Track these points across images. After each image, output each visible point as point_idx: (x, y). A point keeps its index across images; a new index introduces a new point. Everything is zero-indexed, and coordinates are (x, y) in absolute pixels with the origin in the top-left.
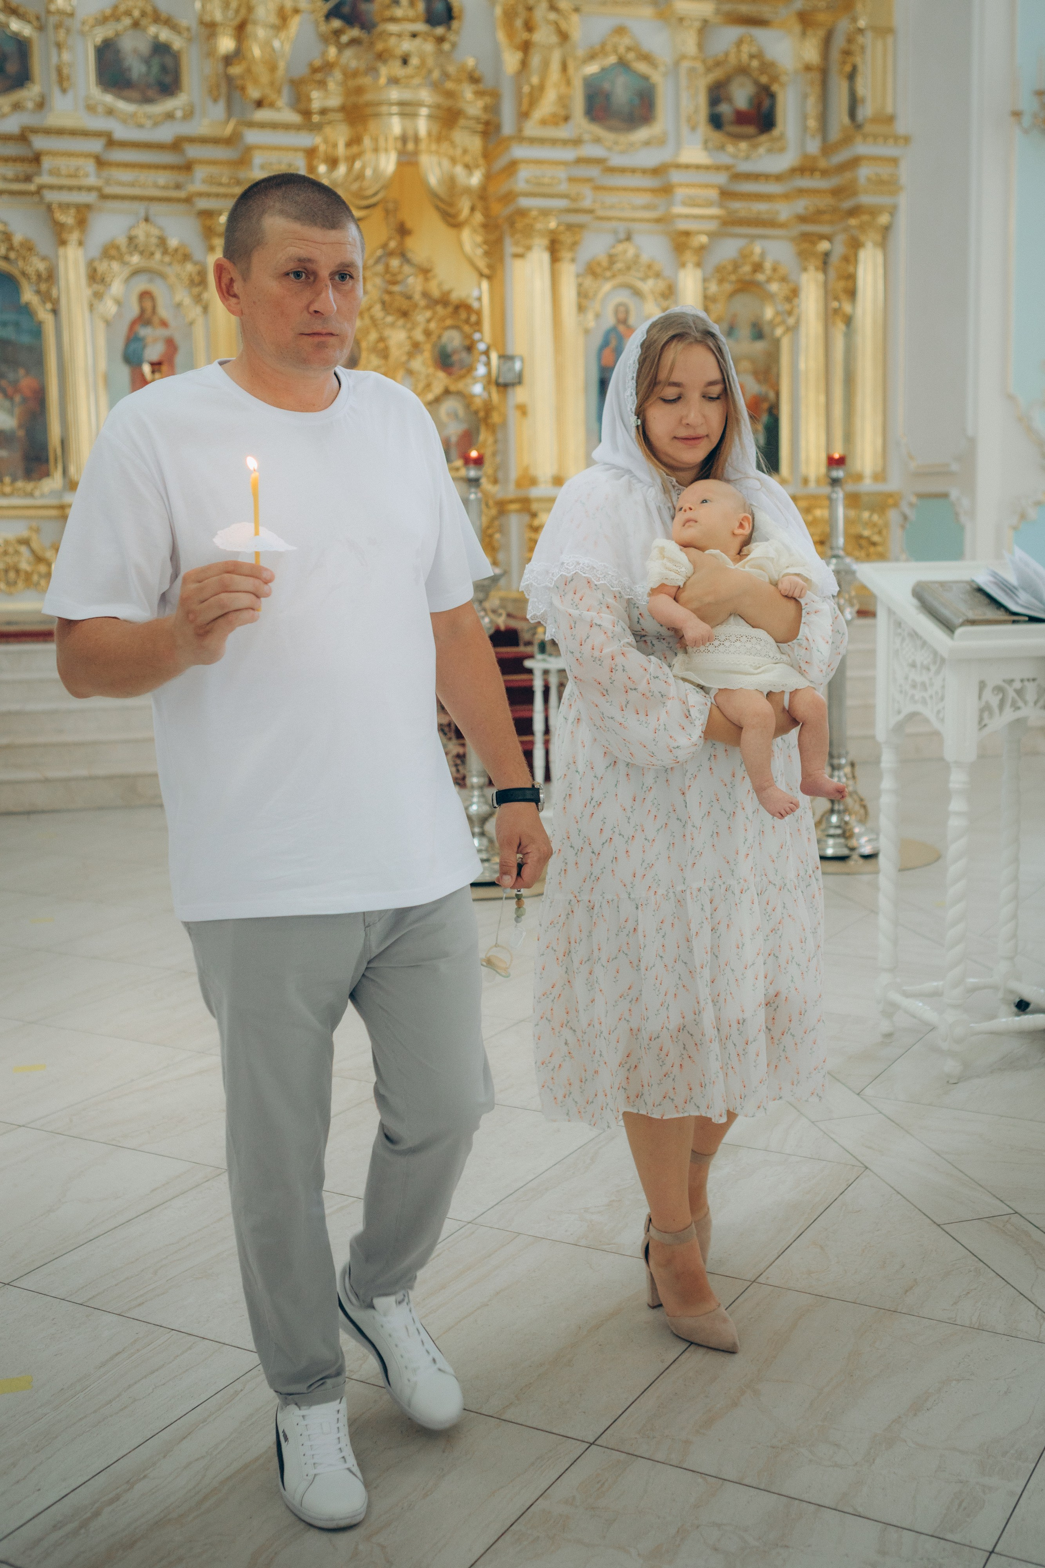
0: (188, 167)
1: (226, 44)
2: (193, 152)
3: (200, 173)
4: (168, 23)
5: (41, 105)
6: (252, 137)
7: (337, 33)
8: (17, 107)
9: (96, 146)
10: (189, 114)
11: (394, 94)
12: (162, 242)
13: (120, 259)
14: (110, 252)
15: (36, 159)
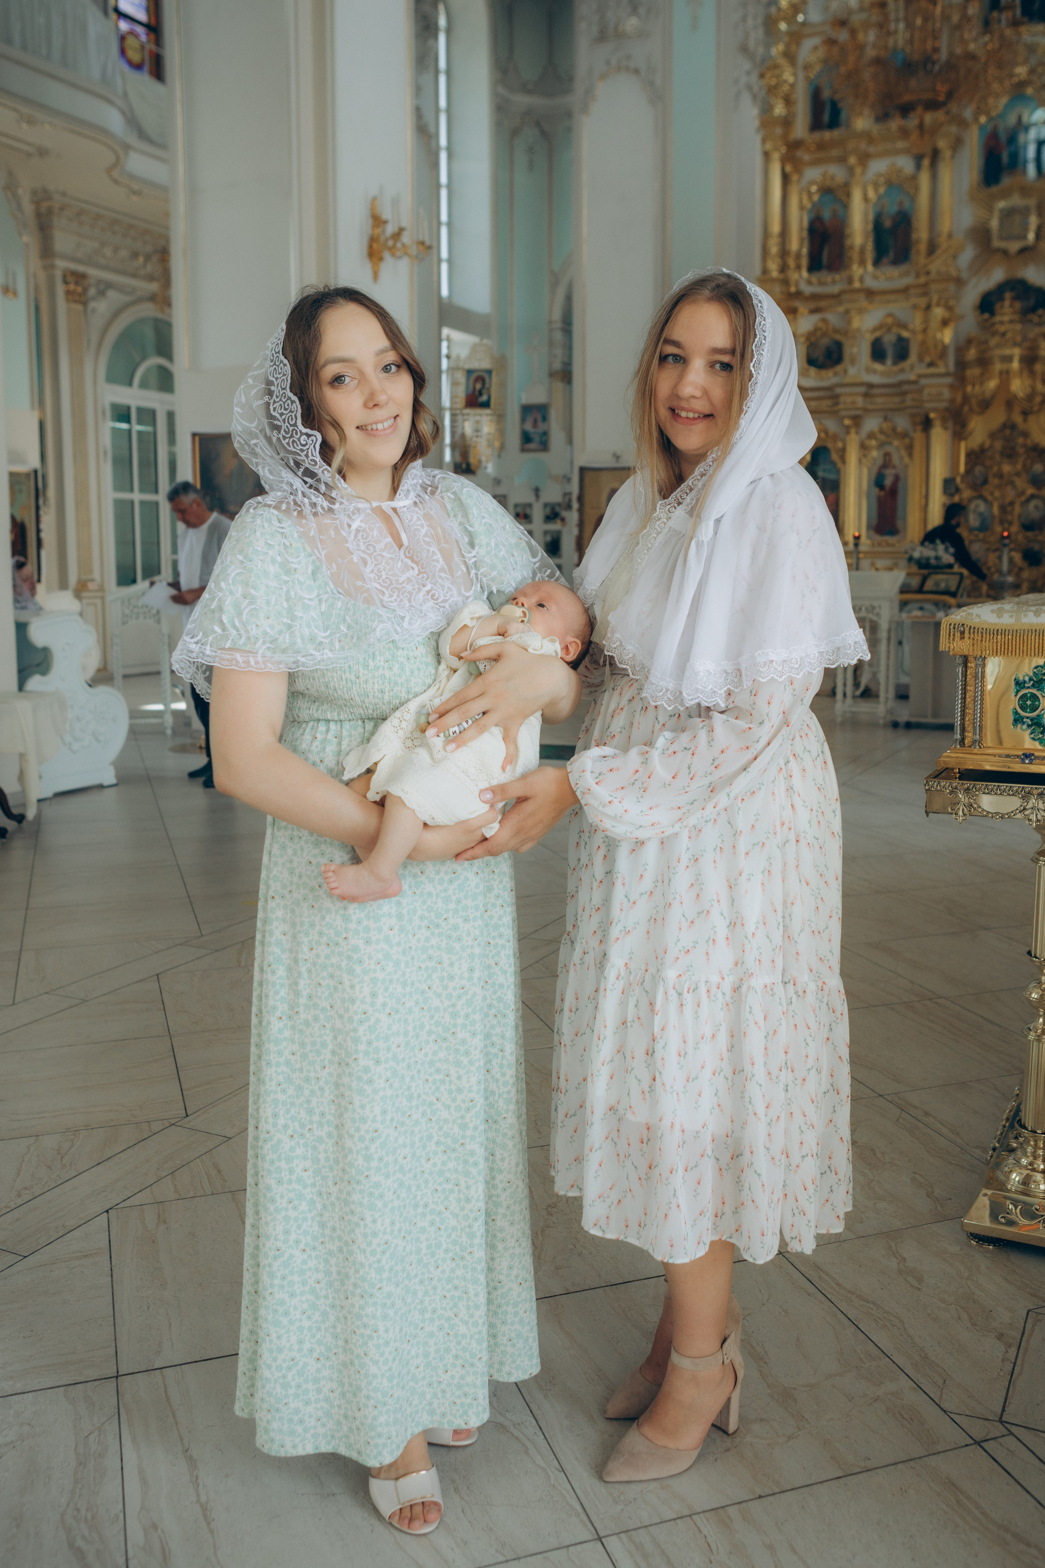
0: (904, 394)
1: (920, 337)
2: (906, 388)
3: (909, 397)
4: (905, 327)
5: (845, 371)
6: (924, 381)
7: (986, 320)
8: (836, 374)
9: (862, 389)
10: (912, 368)
11: (998, 352)
12: (894, 429)
13: (875, 438)
14: (871, 436)
15: (837, 397)
